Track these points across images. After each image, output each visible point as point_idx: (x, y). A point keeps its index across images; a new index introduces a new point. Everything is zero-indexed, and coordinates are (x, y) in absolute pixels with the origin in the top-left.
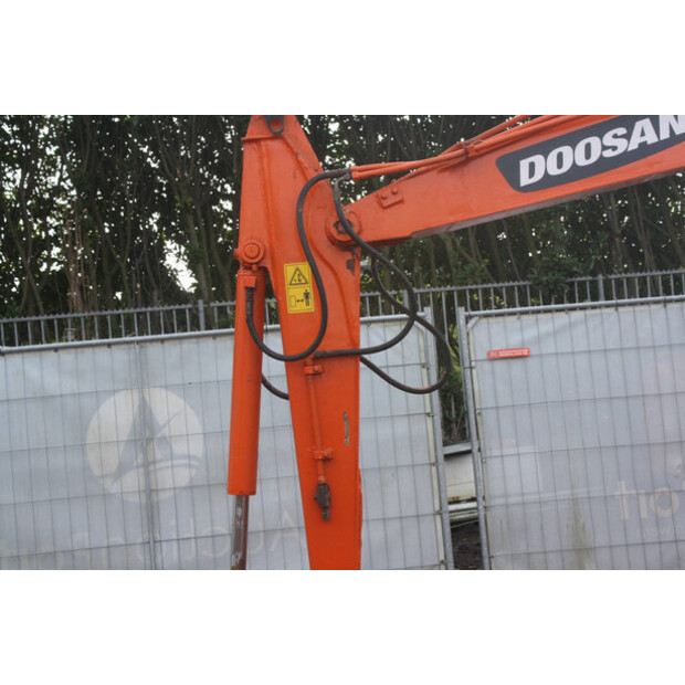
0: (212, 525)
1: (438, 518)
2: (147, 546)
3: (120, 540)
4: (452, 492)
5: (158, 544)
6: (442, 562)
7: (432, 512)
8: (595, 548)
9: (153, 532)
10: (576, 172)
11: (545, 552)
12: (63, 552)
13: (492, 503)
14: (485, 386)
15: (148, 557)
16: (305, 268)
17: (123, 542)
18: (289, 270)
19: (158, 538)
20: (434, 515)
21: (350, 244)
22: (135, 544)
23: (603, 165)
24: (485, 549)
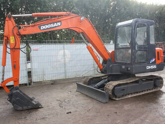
4: (28, 68)
8: (45, 74)
10: (48, 29)
14: (32, 54)
16: (13, 37)
18: (11, 38)
21: (19, 35)
23: (51, 28)
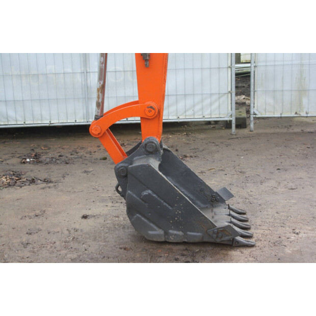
0: (115, 66)
1: (229, 69)
2: (83, 74)
3: (69, 70)
5: (88, 74)
6: (229, 92)
7: (227, 66)
8: (309, 90)
9: (86, 67)
11: (283, 91)
12: (42, 74)
13: (258, 64)
15: (83, 80)
17: (71, 72)
19: (88, 71)
20: (228, 68)
22: (77, 73)
24: (252, 87)
